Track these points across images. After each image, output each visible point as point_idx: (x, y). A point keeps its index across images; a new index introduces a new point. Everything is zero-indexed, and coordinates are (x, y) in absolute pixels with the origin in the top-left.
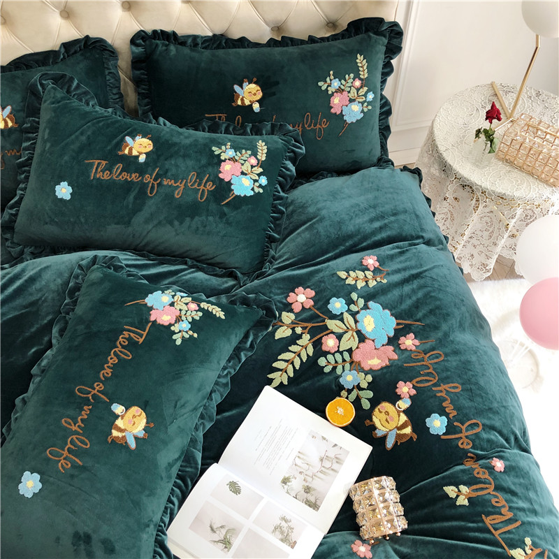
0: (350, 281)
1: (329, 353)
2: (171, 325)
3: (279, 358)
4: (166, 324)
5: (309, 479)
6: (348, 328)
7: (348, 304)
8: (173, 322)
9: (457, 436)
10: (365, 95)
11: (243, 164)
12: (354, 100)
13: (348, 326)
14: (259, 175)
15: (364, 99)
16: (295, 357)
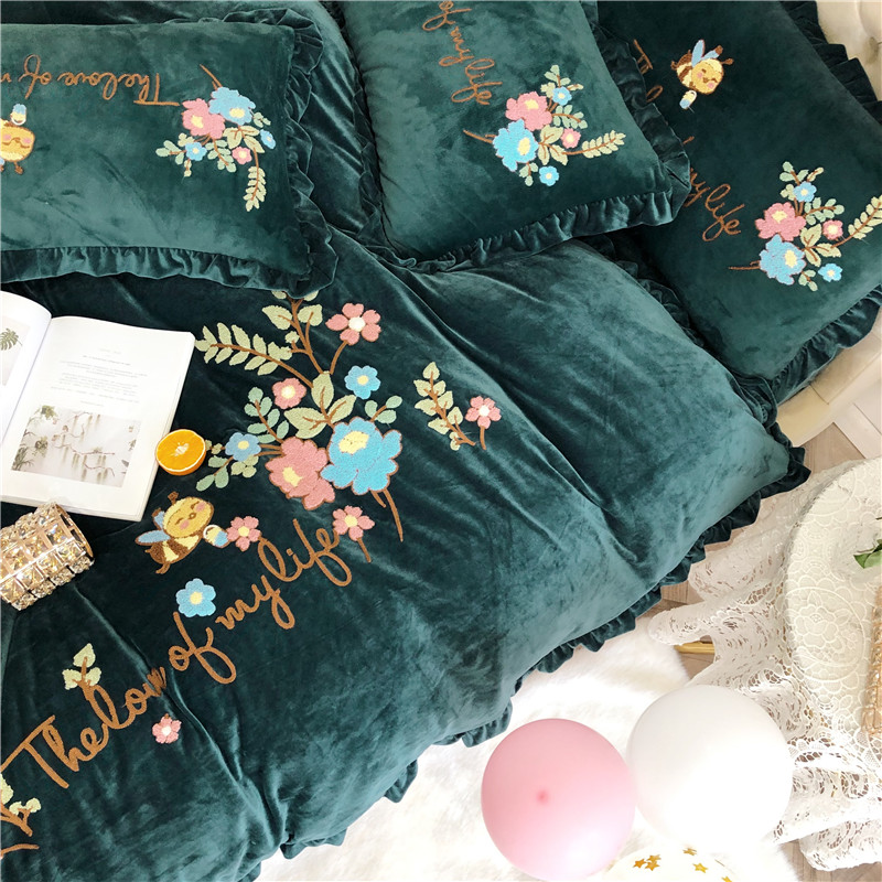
0: (421, 387)
1: (273, 398)
2: (188, 133)
3: (234, 327)
4: (186, 124)
5: (59, 442)
6: (327, 410)
7: (374, 396)
8: (194, 133)
9: (187, 639)
10: (826, 261)
11: (552, 125)
12: (802, 247)
13: (331, 410)
14: (552, 162)
15: (818, 264)
16: (245, 350)
